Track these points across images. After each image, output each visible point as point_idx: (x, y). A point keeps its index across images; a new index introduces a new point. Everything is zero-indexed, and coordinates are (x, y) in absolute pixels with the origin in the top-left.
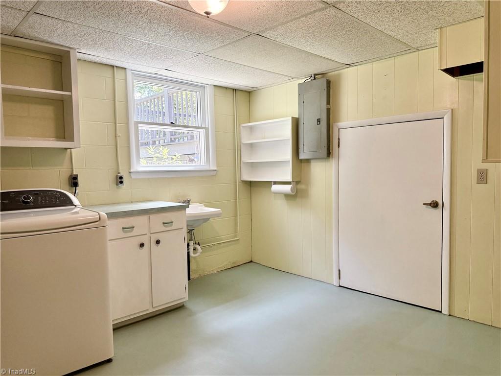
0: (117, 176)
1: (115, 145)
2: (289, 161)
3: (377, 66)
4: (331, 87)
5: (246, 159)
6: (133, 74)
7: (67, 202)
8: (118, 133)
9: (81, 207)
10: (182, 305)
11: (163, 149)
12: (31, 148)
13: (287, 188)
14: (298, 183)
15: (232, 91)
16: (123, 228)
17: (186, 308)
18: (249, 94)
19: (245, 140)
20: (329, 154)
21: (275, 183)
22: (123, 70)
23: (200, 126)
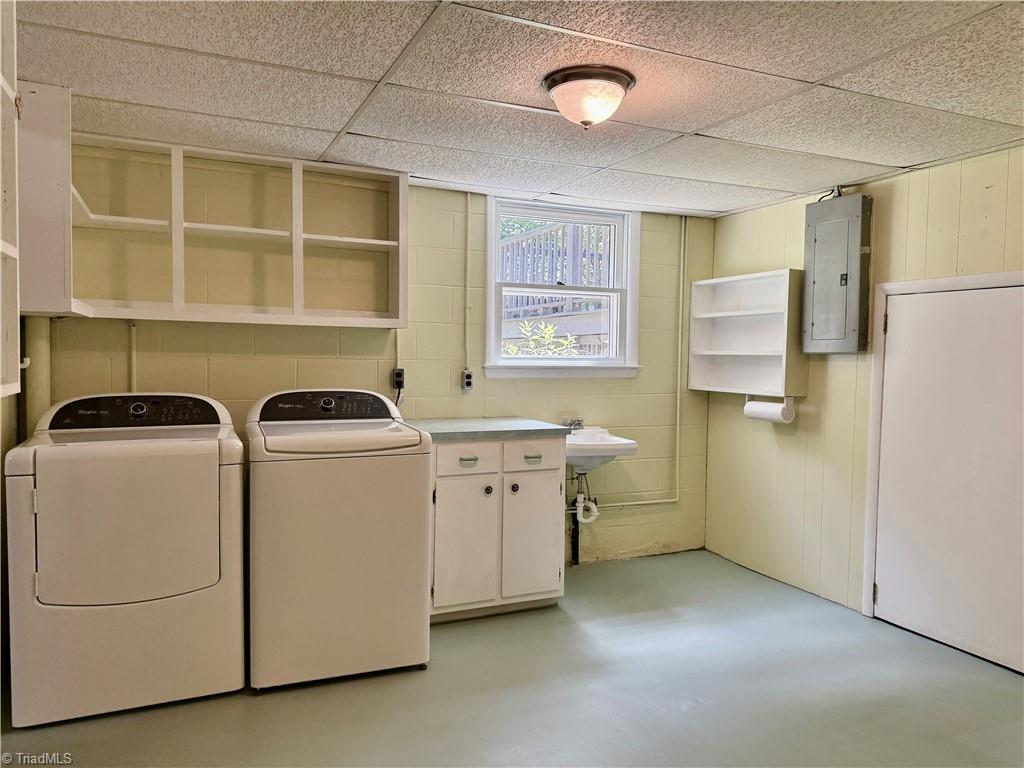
0: (463, 373)
1: (462, 322)
2: (781, 356)
3: (969, 167)
4: (873, 209)
5: (699, 348)
6: (497, 202)
7: (382, 412)
8: (468, 305)
9: (401, 421)
10: (553, 602)
11: (546, 327)
12: (340, 327)
13: (775, 410)
14: (799, 400)
15: (678, 219)
16: (461, 460)
17: (560, 610)
18: (714, 221)
19: (700, 312)
20: (864, 344)
21: (753, 398)
22: (482, 199)
23: (611, 287)
